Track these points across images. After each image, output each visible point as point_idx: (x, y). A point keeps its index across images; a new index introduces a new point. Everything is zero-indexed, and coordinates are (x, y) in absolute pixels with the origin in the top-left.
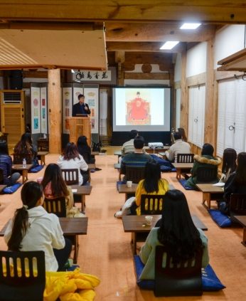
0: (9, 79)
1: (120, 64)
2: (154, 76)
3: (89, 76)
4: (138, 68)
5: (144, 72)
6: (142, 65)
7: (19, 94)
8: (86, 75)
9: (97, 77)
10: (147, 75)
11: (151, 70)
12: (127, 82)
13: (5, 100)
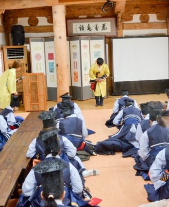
0: (10, 35)
1: (120, 15)
2: (152, 26)
3: (89, 28)
4: (136, 18)
5: (143, 22)
6: (140, 15)
7: (22, 49)
8: (86, 28)
9: (96, 29)
10: (145, 24)
11: (148, 20)
12: (126, 32)
13: (8, 56)
